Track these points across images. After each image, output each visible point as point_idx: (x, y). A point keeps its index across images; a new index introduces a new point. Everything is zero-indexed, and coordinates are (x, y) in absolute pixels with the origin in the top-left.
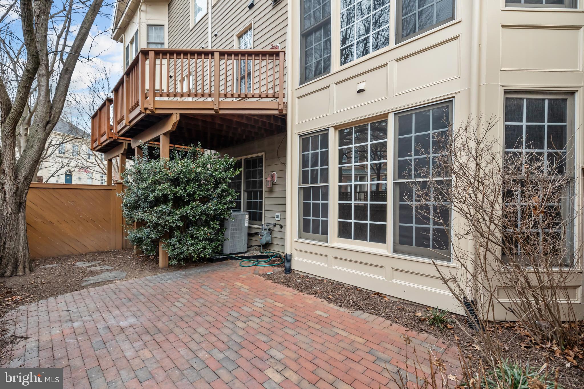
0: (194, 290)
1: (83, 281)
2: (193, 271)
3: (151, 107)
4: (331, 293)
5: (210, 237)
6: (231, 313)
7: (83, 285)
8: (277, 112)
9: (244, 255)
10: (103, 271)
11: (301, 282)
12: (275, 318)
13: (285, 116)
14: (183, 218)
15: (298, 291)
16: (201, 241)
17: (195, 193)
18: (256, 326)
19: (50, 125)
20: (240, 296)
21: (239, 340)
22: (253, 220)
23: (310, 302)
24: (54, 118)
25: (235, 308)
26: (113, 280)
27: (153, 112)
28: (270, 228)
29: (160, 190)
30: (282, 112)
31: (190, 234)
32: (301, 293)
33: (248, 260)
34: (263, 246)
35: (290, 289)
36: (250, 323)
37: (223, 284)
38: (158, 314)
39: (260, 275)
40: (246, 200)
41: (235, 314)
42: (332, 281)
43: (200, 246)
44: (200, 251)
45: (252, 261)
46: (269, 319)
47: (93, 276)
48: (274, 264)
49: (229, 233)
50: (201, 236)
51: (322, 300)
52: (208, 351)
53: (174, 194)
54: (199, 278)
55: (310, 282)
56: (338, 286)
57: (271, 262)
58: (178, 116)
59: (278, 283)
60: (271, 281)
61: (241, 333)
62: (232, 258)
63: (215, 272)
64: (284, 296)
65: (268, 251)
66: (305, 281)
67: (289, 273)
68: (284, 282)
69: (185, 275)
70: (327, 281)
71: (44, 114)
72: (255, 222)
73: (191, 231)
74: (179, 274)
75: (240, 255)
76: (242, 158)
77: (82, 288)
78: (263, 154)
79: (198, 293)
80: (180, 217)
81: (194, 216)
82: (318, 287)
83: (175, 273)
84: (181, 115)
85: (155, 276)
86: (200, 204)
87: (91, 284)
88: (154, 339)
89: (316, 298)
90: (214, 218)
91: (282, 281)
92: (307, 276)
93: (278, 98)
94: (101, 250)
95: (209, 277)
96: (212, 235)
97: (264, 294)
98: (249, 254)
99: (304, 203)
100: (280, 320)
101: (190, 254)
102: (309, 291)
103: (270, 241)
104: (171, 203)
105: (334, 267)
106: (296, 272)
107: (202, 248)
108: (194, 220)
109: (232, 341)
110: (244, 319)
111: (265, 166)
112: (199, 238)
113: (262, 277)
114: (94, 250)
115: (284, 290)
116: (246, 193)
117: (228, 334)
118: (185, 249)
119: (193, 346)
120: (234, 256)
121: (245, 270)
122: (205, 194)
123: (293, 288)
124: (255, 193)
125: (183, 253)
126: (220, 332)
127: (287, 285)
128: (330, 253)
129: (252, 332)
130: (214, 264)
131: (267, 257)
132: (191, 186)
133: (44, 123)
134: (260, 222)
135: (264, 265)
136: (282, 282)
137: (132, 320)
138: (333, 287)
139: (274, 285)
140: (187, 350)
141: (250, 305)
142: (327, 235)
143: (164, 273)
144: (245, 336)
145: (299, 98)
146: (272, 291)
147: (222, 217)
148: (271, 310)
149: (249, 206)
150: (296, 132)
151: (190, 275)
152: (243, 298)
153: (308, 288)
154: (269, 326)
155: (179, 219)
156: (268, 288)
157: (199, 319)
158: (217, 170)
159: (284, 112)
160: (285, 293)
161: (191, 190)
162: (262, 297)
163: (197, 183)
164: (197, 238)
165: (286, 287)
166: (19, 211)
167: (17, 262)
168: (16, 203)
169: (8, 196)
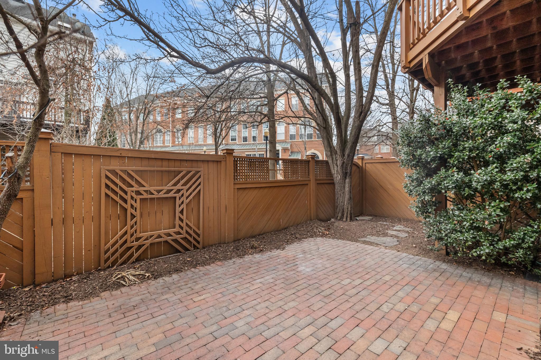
24: (365, 108)
166: (346, 178)
167: (343, 211)
168: (343, 172)
169: (339, 168)
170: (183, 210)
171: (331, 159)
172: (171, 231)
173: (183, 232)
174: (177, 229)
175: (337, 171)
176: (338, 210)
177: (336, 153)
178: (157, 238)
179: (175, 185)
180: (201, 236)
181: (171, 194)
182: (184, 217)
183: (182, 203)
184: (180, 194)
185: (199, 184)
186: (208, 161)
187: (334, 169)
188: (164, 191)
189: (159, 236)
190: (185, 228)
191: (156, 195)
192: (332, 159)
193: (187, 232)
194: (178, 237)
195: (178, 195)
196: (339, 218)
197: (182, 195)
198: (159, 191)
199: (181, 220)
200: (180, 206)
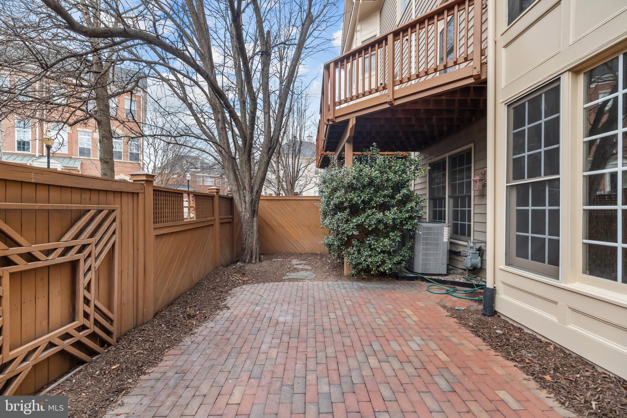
0: (357, 305)
1: (285, 275)
2: (371, 285)
3: (331, 117)
4: (552, 372)
5: (390, 249)
6: (373, 343)
7: (283, 278)
8: (472, 80)
9: (440, 278)
10: (302, 270)
11: (504, 334)
12: (423, 373)
13: (485, 82)
14: (359, 227)
15: (489, 347)
16: (379, 253)
17: (371, 200)
18: (389, 372)
19: (271, 150)
20: (399, 327)
21: (356, 379)
22: (460, 234)
23: (499, 371)
24: (273, 144)
25: (381, 340)
26: (304, 279)
27: (334, 122)
28: (481, 247)
29: (337, 198)
30: (480, 78)
31: (368, 244)
32: (492, 352)
33: (442, 286)
34: (469, 270)
35: (479, 340)
36: (385, 365)
37: (390, 307)
38: (310, 319)
39: (445, 307)
40: (452, 209)
41: (376, 346)
42: (567, 352)
43: (379, 258)
44: (378, 264)
45: (446, 287)
46: (414, 370)
47: (294, 272)
48: (475, 298)
49: (420, 249)
50: (379, 248)
51: (527, 377)
52: (319, 376)
53: (351, 201)
54: (371, 294)
55: (520, 339)
56: (578, 364)
57: (472, 294)
58: (354, 119)
59: (465, 325)
60: (455, 320)
61: (366, 372)
62: (423, 280)
63: (393, 291)
64: (459, 347)
65: (479, 278)
66: (511, 335)
67: (490, 316)
68: (473, 327)
69: (360, 288)
70: (555, 348)
71: (267, 143)
72: (462, 237)
73: (369, 240)
74: (357, 285)
75: (436, 277)
76: (447, 155)
77: (282, 280)
78: (472, 145)
79: (359, 310)
80: (356, 225)
81: (370, 226)
82: (530, 353)
83: (354, 283)
84: (357, 118)
85: (336, 283)
86: (376, 212)
87: (289, 279)
88: (289, 343)
89: (516, 368)
90: (394, 228)
91: (471, 324)
92: (519, 328)
93: (472, 59)
94: (314, 252)
95: (382, 295)
96: (392, 247)
97: (432, 334)
98: (449, 278)
99: (517, 210)
100: (428, 379)
101: (368, 266)
102: (508, 353)
103: (479, 265)
104: (348, 210)
105: (572, 327)
106: (502, 317)
107: (381, 262)
108: (370, 229)
109: (349, 378)
110: (382, 356)
111: (475, 162)
112: (377, 249)
113: (446, 311)
114: (309, 252)
115: (466, 338)
116: (451, 200)
117: (351, 368)
118: (363, 260)
119: (311, 364)
120: (425, 277)
121: (429, 297)
122: (382, 200)
123: (484, 339)
124: (463, 198)
125: (361, 263)
126: (345, 360)
127: (476, 333)
128: (564, 299)
129: (379, 378)
130: (399, 282)
131: (471, 286)
132: (367, 192)
133: (267, 149)
134: (469, 238)
135: (461, 295)
136: (469, 326)
137: (289, 318)
138: (563, 362)
139: (456, 326)
140: (303, 366)
141: (402, 342)
142: (558, 265)
143: (346, 281)
144: (366, 379)
145: (506, 46)
146: (446, 334)
147: (405, 228)
148: (425, 359)
149: (455, 215)
150: (502, 101)
151: (366, 288)
152: (400, 331)
153: (510, 347)
154: (405, 380)
155: (355, 227)
156: (444, 328)
157: (338, 337)
158: (397, 172)
159: (483, 77)
160: (465, 342)
161: (365, 197)
162: (425, 337)
163: (373, 189)
164: (375, 249)
165: (473, 335)
166: (254, 216)
167: (252, 253)
168: (251, 210)
169: (247, 205)
170: (89, 283)
171: (238, 195)
172: (70, 328)
173: (90, 323)
174: (80, 321)
175: (245, 208)
176: (246, 252)
177: (245, 188)
178: (46, 349)
179: (76, 237)
180: (115, 323)
181: (71, 256)
182: (91, 296)
183: (89, 269)
184: (86, 252)
185: (114, 233)
186: (121, 192)
187: (241, 207)
188: (59, 251)
189: (51, 345)
190: (93, 314)
191: (44, 262)
192: (240, 195)
193: (96, 322)
194: (81, 336)
195: (81, 256)
196: (247, 261)
197: (89, 255)
198: (48, 253)
199: (87, 301)
200: (85, 275)
